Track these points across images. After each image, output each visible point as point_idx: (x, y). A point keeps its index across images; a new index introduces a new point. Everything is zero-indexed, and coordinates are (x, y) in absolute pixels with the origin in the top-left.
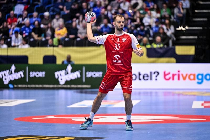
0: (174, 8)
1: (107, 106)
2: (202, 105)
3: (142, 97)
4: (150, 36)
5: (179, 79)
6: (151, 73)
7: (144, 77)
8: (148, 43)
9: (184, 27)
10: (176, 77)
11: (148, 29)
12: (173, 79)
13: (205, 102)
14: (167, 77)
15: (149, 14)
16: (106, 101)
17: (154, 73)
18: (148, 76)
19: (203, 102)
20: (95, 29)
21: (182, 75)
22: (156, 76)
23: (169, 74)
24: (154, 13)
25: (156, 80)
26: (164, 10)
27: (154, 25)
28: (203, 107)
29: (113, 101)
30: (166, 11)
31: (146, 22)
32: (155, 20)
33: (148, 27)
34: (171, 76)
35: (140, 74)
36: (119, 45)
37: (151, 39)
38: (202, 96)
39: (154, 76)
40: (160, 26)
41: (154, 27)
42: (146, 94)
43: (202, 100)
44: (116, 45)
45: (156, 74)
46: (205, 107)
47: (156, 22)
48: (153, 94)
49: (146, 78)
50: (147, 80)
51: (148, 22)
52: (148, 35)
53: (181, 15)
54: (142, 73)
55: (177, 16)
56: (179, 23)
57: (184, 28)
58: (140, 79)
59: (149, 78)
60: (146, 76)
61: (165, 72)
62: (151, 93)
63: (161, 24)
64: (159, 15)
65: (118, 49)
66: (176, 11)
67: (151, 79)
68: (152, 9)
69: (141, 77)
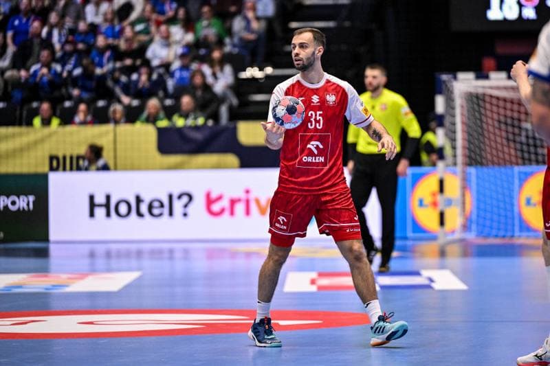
0: (232, 16)
1: (47, 289)
2: (313, 282)
3: (147, 263)
4: (167, 96)
5: (248, 212)
6: (171, 197)
7: (150, 207)
8: (162, 114)
9: (261, 69)
10: (240, 208)
11: (160, 76)
12: (232, 213)
13: (321, 275)
14: (216, 207)
15: (165, 35)
16: (46, 276)
17: (180, 197)
18: (162, 205)
19: (314, 275)
20: (12, 76)
21: (257, 201)
22: (186, 206)
23: (220, 198)
24: (177, 32)
25: (185, 215)
26: (205, 23)
27: (176, 65)
28: (314, 288)
29: (64, 276)
30: (209, 26)
31: (155, 57)
32: (179, 50)
33: (161, 70)
34: (225, 203)
35: (139, 200)
36: (320, 115)
37: (168, 102)
38: (312, 259)
39: (178, 205)
40: (194, 66)
41: (177, 69)
42: (156, 254)
43: (311, 270)
44: (312, 114)
45: (185, 199)
46: (321, 288)
47: (182, 56)
48: (178, 255)
49: (156, 211)
50: (161, 215)
51: (161, 58)
52: (161, 94)
53: (252, 37)
54: (147, 197)
55: (241, 39)
56: (248, 58)
57: (261, 72)
58: (140, 214)
59: (166, 210)
60: (156, 204)
61: (208, 196)
62: (171, 251)
63: (197, 61)
64: (190, 37)
65: (318, 124)
66: (238, 24)
67: (171, 214)
68: (172, 21)
69: (144, 208)
